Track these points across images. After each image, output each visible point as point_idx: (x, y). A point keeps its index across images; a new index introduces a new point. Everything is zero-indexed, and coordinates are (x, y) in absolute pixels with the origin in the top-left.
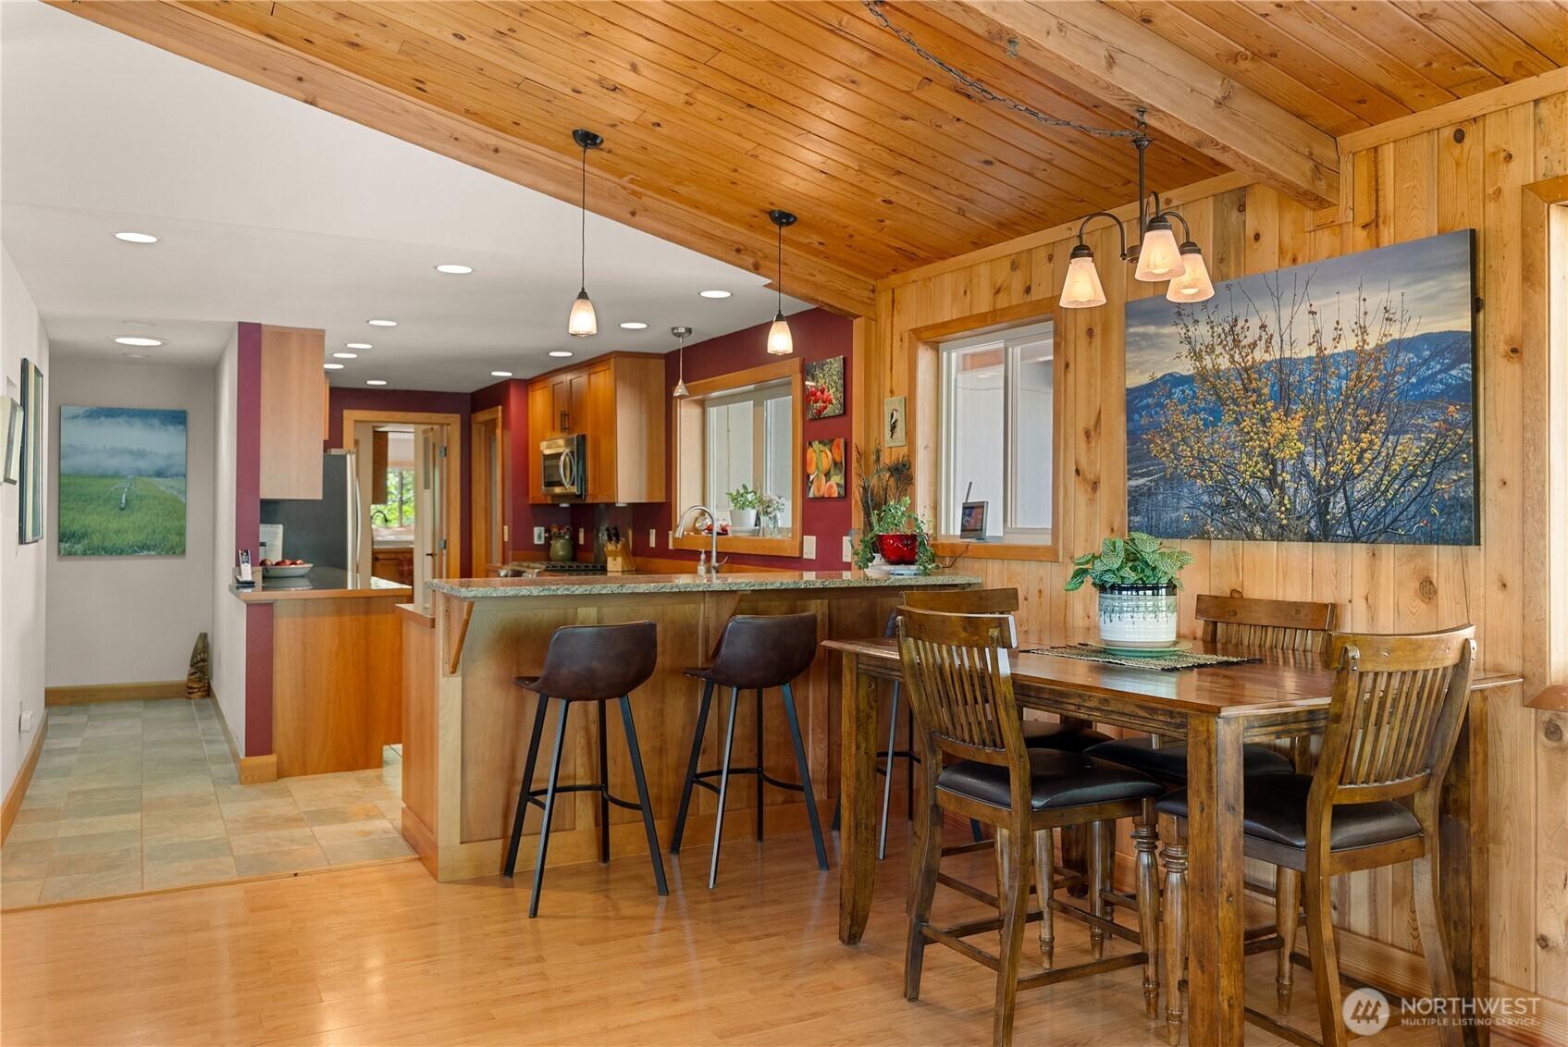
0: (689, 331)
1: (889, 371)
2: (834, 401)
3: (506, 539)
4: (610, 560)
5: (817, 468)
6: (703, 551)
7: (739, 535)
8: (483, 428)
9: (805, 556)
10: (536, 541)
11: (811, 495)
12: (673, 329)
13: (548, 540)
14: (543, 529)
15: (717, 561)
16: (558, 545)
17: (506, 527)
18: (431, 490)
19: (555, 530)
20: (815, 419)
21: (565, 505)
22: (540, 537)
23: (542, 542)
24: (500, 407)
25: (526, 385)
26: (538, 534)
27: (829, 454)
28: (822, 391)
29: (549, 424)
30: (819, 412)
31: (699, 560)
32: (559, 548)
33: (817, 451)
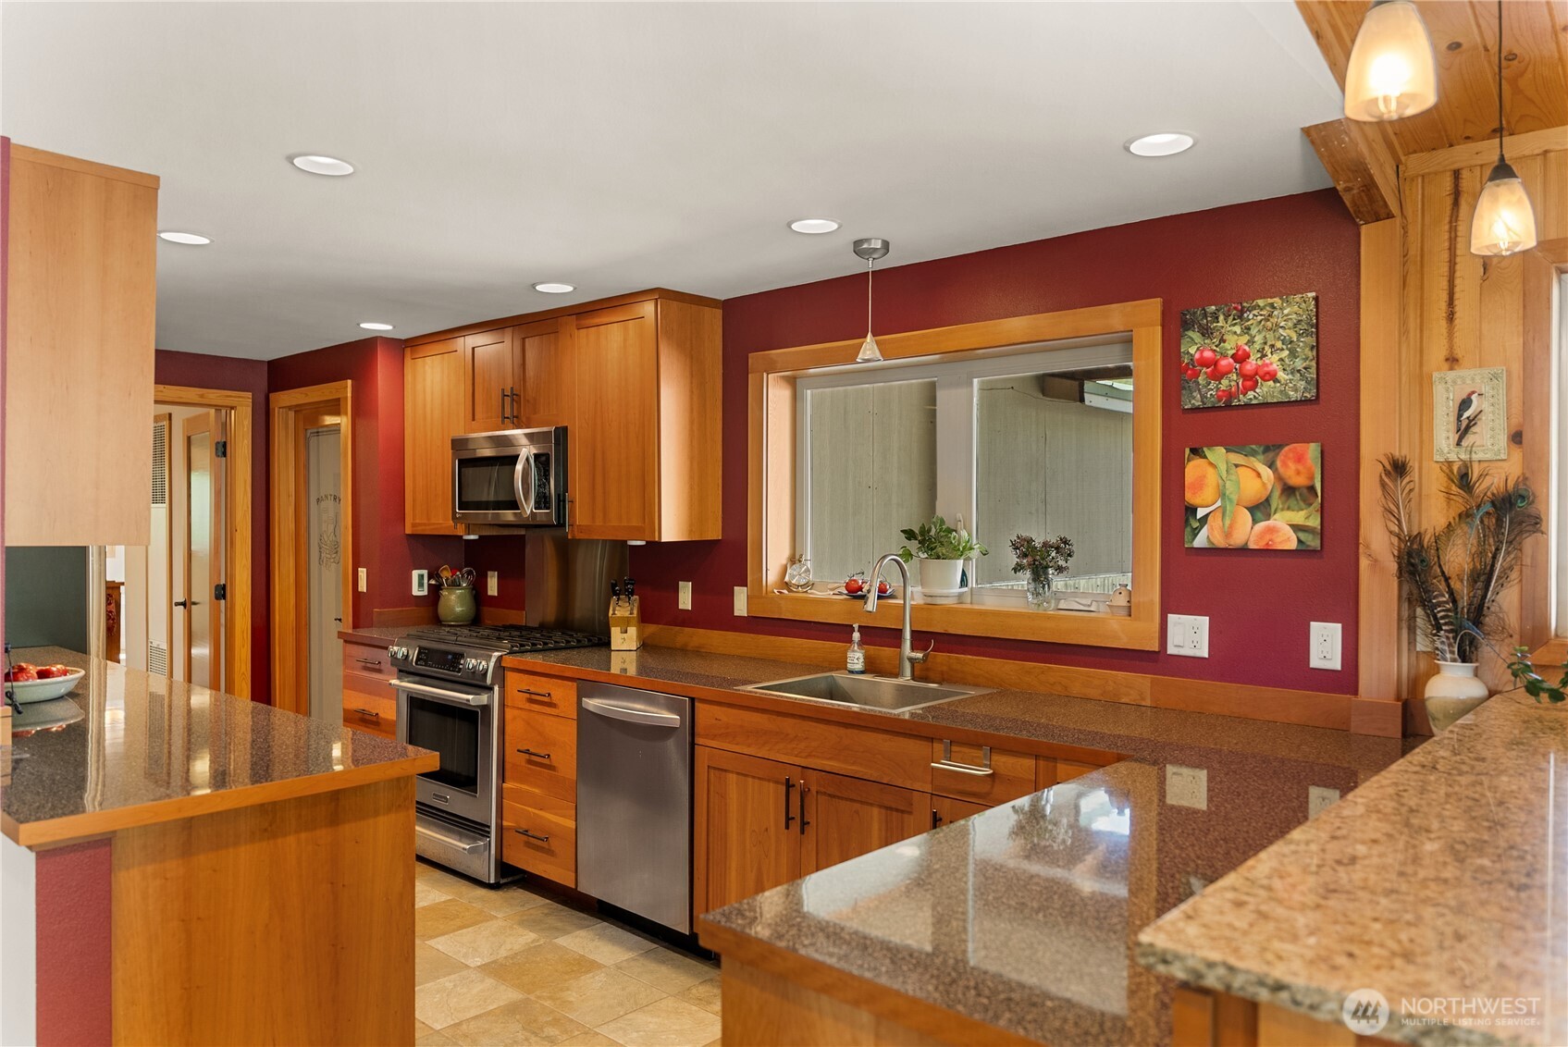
0: (886, 245)
1: (1444, 323)
2: (1281, 375)
3: (363, 587)
4: (615, 632)
5: (1222, 494)
6: (856, 626)
7: (939, 601)
8: (292, 414)
9: (1171, 650)
10: (416, 591)
11: (1200, 541)
12: (857, 243)
13: (435, 591)
14: (425, 572)
15: (913, 649)
16: (453, 597)
17: (362, 572)
18: (166, 505)
19: (446, 574)
20: (1213, 408)
21: (472, 537)
22: (421, 585)
23: (425, 593)
24: (349, 382)
25: (404, 348)
26: (418, 583)
27: (1267, 473)
28: (1241, 358)
29: (462, 410)
30: (1230, 395)
31: (850, 641)
32: (455, 602)
33: (1223, 467)
